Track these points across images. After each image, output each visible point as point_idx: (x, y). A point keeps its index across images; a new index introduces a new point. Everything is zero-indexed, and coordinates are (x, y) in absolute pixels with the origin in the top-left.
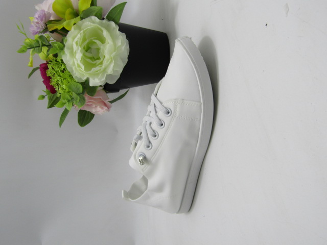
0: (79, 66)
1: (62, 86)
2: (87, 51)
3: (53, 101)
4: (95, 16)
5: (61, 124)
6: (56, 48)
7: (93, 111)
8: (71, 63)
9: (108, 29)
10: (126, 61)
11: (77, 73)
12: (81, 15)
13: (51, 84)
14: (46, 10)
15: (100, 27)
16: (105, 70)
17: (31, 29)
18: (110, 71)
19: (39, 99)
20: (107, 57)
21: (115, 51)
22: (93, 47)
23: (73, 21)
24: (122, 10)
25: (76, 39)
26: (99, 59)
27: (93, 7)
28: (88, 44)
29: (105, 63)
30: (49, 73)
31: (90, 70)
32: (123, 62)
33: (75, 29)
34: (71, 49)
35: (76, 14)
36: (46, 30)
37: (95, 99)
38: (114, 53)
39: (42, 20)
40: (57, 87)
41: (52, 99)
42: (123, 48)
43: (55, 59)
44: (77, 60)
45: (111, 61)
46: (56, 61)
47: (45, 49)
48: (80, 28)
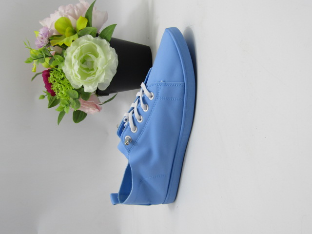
0: (76, 76)
1: (61, 91)
2: (83, 63)
3: (52, 102)
4: (90, 34)
5: (59, 123)
6: (57, 60)
7: (86, 111)
8: (70, 73)
9: (101, 45)
10: (116, 72)
11: (74, 81)
12: (79, 33)
13: (52, 89)
14: (49, 28)
15: (94, 44)
16: (97, 79)
17: (37, 43)
18: (102, 80)
19: (40, 98)
20: (100, 68)
21: (106, 64)
22: (89, 60)
23: (72, 38)
24: (112, 31)
25: (74, 54)
26: (93, 70)
27: (89, 28)
28: (84, 57)
29: (98, 73)
30: (51, 80)
31: (86, 79)
32: (113, 73)
33: (73, 45)
34: (70, 61)
35: (74, 32)
36: (49, 44)
37: (88, 103)
38: (105, 66)
39: (46, 36)
40: (57, 91)
41: (52, 100)
42: (113, 61)
43: (55, 68)
44: (75, 71)
45: (103, 72)
46: (57, 70)
47: (47, 60)
48: (77, 45)
